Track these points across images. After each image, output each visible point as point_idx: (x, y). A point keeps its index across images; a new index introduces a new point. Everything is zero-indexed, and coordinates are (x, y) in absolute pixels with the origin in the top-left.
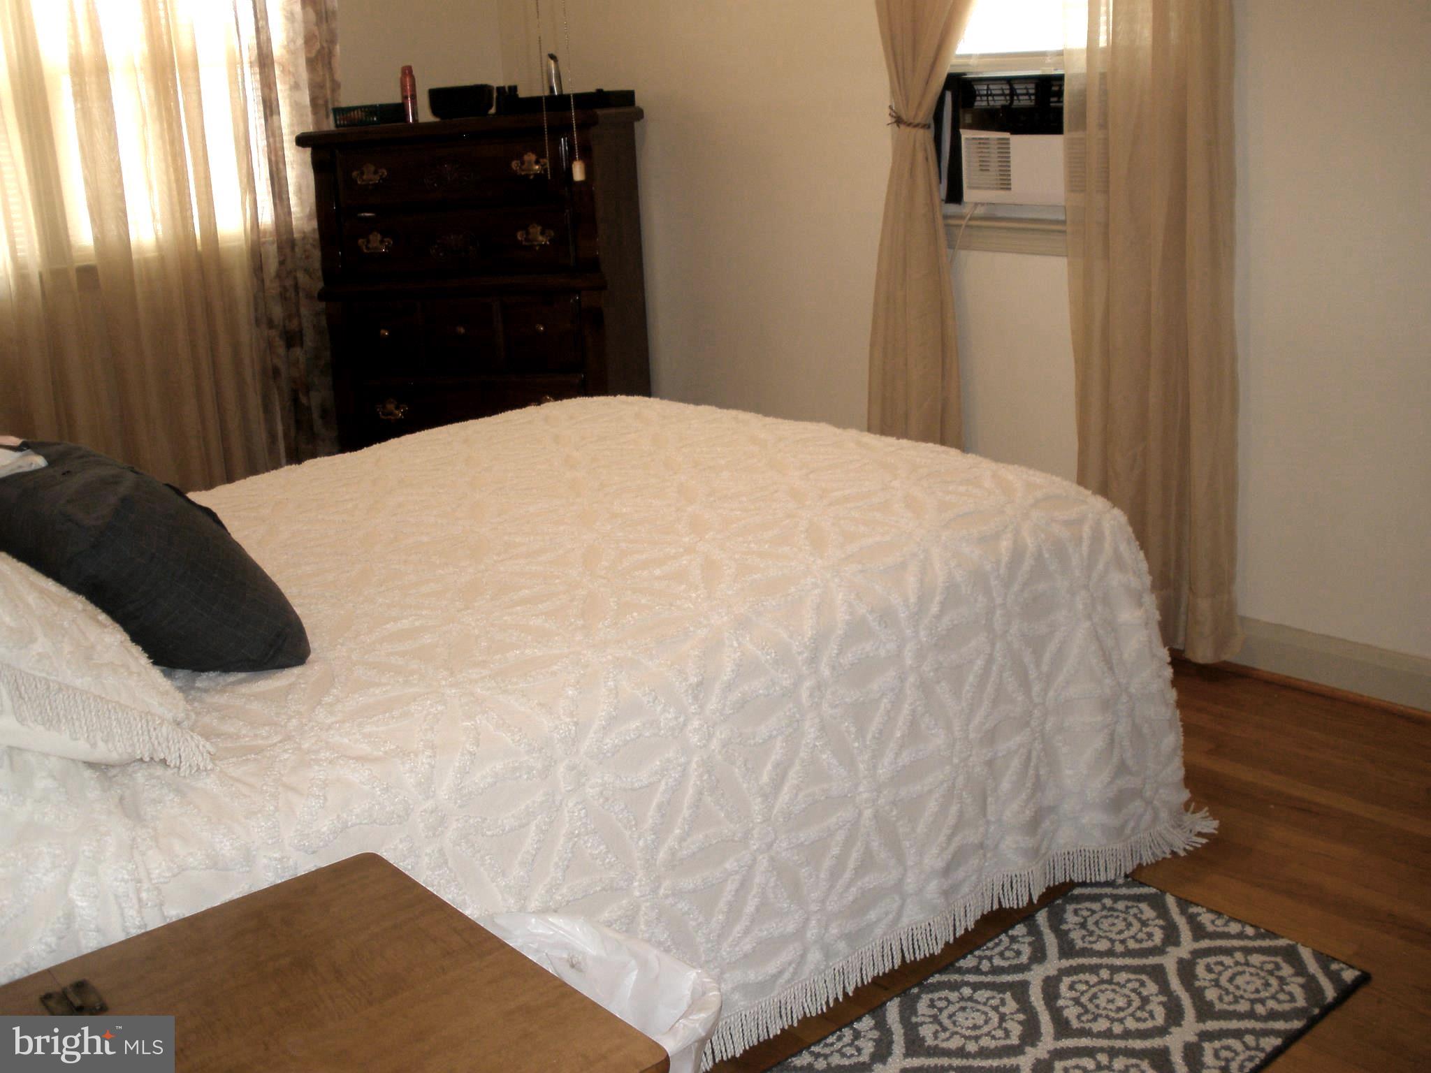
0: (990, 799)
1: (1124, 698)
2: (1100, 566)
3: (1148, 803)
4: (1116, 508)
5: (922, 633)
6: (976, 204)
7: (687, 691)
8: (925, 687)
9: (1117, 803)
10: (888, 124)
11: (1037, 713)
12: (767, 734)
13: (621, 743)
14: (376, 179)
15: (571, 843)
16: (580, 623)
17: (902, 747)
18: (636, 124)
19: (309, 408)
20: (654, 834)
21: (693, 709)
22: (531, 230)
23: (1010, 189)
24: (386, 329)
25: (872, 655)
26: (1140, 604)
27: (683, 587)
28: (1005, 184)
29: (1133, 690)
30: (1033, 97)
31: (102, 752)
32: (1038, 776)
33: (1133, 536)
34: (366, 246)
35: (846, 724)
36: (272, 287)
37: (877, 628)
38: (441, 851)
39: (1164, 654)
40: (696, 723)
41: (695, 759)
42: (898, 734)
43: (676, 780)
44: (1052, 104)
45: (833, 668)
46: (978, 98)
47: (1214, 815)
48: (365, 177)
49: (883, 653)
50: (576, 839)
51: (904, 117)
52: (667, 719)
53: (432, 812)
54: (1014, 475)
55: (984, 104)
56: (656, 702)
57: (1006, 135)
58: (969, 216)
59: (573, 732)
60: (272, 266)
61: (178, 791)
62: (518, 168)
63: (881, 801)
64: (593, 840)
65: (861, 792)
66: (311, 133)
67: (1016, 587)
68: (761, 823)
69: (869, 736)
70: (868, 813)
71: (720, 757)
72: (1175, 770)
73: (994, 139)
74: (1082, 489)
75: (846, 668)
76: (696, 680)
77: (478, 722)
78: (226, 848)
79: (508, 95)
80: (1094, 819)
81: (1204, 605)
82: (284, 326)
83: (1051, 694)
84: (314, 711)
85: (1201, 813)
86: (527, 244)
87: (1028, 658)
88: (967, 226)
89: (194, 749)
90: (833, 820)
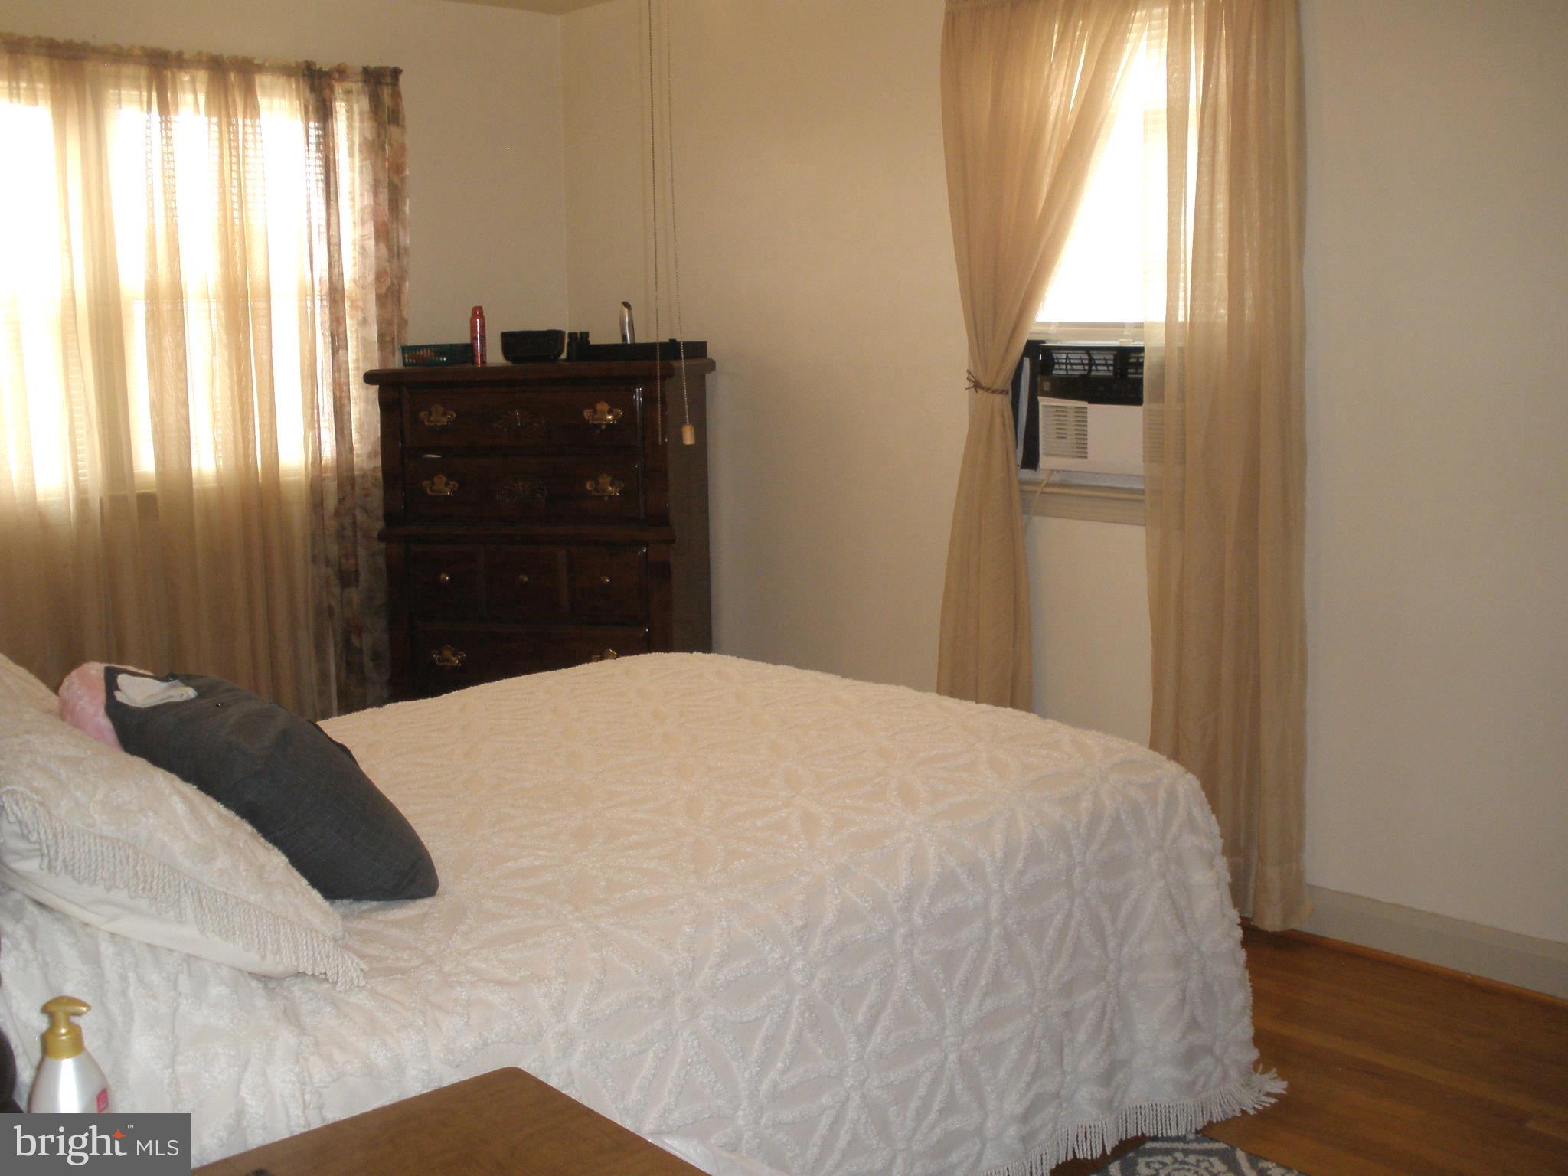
0: (1066, 1050)
1: (1196, 956)
2: (1174, 828)
3: (1218, 1060)
4: (1189, 773)
5: (1007, 887)
6: (1052, 471)
7: (792, 933)
8: (1008, 938)
9: (1189, 1058)
10: (966, 389)
11: (1112, 967)
12: (864, 977)
13: (732, 979)
14: (444, 420)
15: (684, 1071)
16: (692, 867)
17: (986, 995)
18: (708, 376)
19: (361, 651)
20: (758, 1066)
21: (798, 950)
22: (601, 480)
23: (1086, 457)
24: (448, 574)
25: (960, 906)
26: (1212, 866)
27: (785, 837)
28: (1082, 452)
29: (1204, 949)
30: (1111, 368)
31: (271, 965)
32: (1111, 1029)
33: (1206, 800)
34: (431, 488)
35: (935, 971)
36: (331, 524)
37: (966, 880)
38: (569, 1072)
39: (1234, 915)
40: (800, 964)
41: (798, 997)
42: (983, 982)
43: (779, 1017)
44: (1129, 376)
45: (925, 917)
46: (1057, 366)
47: (1282, 1076)
48: (432, 418)
49: (971, 904)
50: (688, 1067)
51: (984, 382)
52: (773, 958)
53: (562, 1034)
54: (1091, 739)
55: (1063, 372)
56: (765, 942)
57: (1084, 404)
58: (1045, 482)
59: (690, 966)
60: (331, 503)
61: (335, 1005)
62: (590, 417)
63: (965, 1046)
64: (704, 1069)
65: (948, 1037)
66: (376, 370)
67: (1095, 847)
68: (856, 1061)
69: (956, 984)
70: (953, 1057)
71: (820, 997)
72: (1244, 1029)
73: (1071, 408)
74: (1156, 754)
75: (936, 918)
76: (801, 923)
77: (604, 953)
78: (380, 1057)
79: (580, 341)
80: (1167, 1072)
81: (1272, 872)
82: (340, 566)
83: (1126, 949)
84: (451, 938)
85: (1270, 1074)
86: (596, 494)
87: (1105, 914)
88: (1042, 493)
89: (352, 966)
90: (921, 1062)
